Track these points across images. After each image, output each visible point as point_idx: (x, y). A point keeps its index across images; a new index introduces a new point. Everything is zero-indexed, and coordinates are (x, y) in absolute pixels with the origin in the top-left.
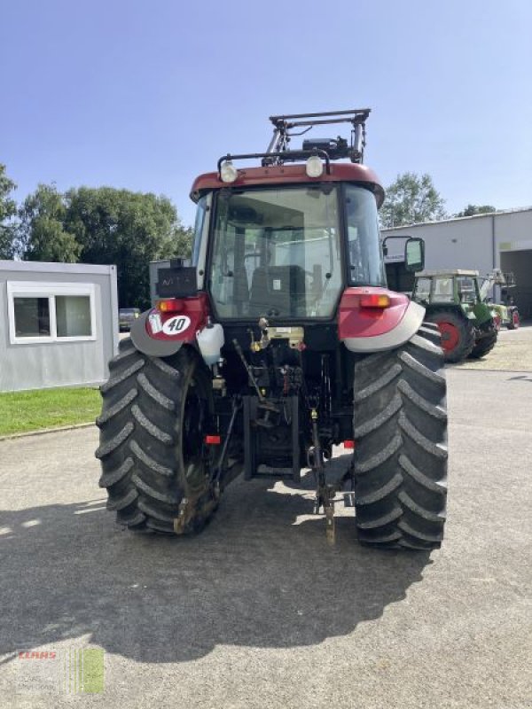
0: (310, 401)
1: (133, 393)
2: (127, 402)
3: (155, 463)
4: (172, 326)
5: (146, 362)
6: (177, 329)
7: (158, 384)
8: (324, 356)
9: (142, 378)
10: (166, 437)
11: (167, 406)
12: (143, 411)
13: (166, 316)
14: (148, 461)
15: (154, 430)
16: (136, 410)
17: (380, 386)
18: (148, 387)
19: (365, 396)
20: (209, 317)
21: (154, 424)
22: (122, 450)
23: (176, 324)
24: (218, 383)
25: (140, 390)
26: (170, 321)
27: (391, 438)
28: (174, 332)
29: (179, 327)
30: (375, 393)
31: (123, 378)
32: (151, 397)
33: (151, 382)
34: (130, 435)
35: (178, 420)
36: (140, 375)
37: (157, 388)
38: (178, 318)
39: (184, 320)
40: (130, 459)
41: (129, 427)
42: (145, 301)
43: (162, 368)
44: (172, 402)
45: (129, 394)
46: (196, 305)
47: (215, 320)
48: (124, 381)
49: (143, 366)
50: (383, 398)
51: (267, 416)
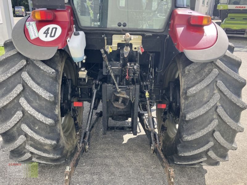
0: (145, 86)
1: (19, 88)
2: (15, 95)
3: (42, 138)
4: (46, 33)
5: (27, 61)
6: (51, 36)
7: (39, 81)
8: (151, 54)
9: (25, 75)
10: (49, 121)
11: (48, 99)
12: (29, 102)
13: (40, 24)
14: (37, 137)
15: (39, 116)
16: (23, 101)
17: (205, 85)
18: (31, 83)
19: (195, 92)
20: (74, 26)
21: (39, 112)
22: (15, 129)
23: (50, 32)
24: (83, 74)
25: (25, 85)
26: (44, 29)
27: (211, 121)
28: (49, 39)
29: (53, 35)
30: (202, 90)
31: (9, 75)
32: (34, 91)
33: (33, 79)
34: (20, 120)
35: (57, 106)
36: (23, 73)
37: (38, 84)
38: (51, 26)
39: (56, 28)
40: (22, 137)
41: (19, 114)
42: (26, 3)
43: (41, 68)
44: (52, 95)
45: (16, 89)
46: (64, 16)
47: (79, 28)
48: (10, 77)
49: (25, 66)
50: (207, 94)
51: (120, 100)
